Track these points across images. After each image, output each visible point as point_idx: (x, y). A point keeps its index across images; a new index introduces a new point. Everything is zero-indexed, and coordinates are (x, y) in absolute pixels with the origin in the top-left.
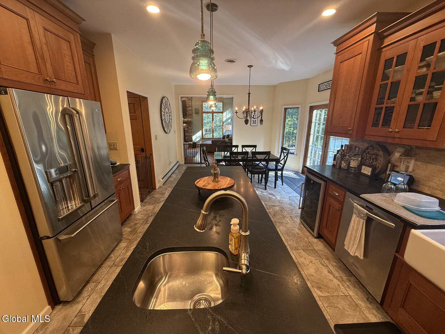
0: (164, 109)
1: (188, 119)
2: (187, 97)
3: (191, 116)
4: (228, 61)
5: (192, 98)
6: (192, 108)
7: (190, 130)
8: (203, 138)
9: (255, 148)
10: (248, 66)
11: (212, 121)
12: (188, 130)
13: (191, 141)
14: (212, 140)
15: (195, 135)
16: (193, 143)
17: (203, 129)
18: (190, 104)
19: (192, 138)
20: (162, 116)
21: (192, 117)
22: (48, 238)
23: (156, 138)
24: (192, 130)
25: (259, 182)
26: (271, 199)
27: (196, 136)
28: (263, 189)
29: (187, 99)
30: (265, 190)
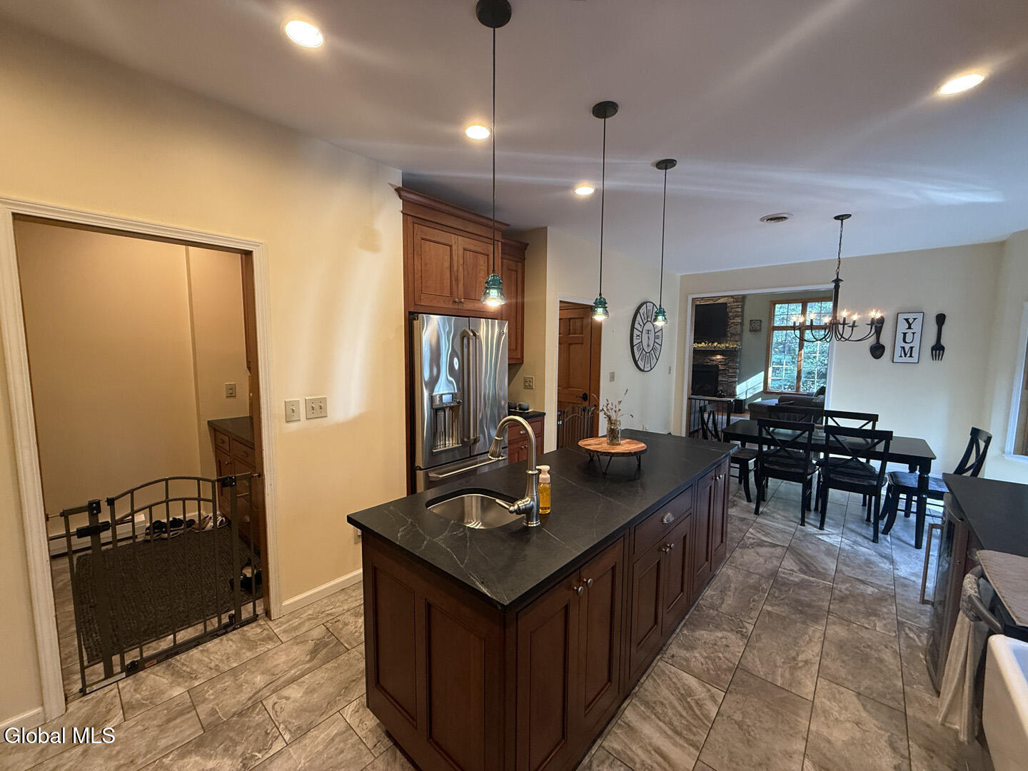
0: (641, 324)
1: (727, 345)
2: (732, 297)
3: (737, 338)
4: (768, 220)
5: (744, 297)
6: (742, 320)
7: (730, 371)
8: (766, 392)
9: (871, 423)
10: (837, 218)
11: (797, 349)
12: (725, 370)
13: (733, 394)
14: (779, 396)
15: (745, 382)
16: (736, 401)
17: (770, 370)
18: (739, 310)
19: (735, 388)
20: (635, 338)
21: (741, 340)
22: (420, 469)
23: (612, 377)
24: (738, 371)
25: (868, 520)
26: (871, 565)
27: (747, 386)
28: (865, 537)
29: (732, 299)
30: (873, 541)
